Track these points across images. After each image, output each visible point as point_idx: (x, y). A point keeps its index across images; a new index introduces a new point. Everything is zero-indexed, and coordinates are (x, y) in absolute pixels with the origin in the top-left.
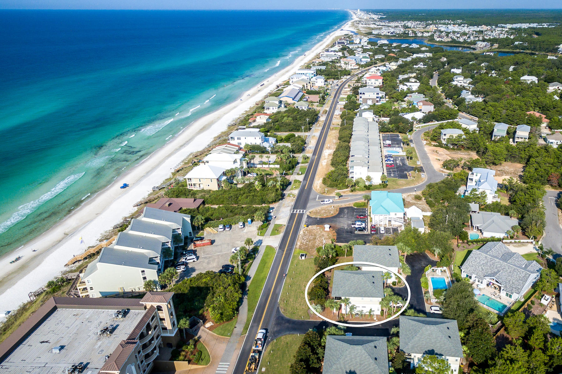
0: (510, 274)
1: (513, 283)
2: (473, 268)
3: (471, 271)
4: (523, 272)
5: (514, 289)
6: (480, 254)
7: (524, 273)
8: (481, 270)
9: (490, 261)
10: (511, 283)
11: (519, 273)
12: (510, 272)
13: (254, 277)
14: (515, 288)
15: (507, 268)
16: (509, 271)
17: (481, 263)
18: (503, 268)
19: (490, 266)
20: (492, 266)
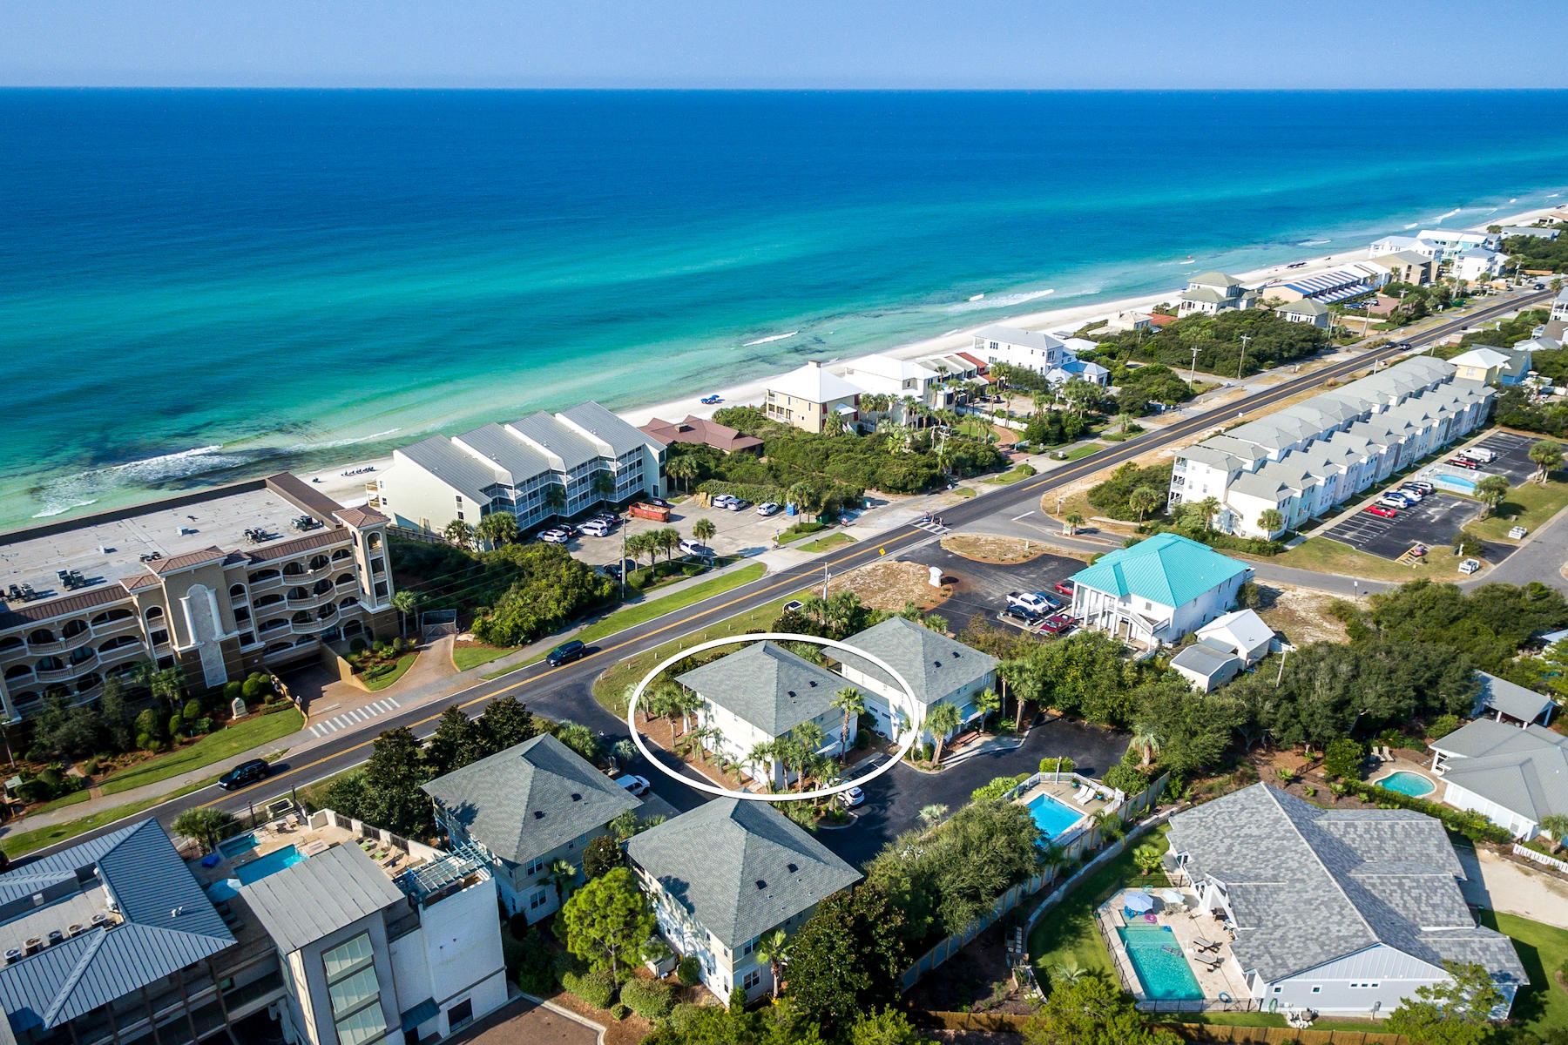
0: (1302, 907)
1: (1283, 939)
2: (1205, 833)
3: (1189, 840)
4: (1355, 921)
5: (1267, 958)
6: (1269, 802)
7: (1354, 928)
8: (1222, 849)
9: (1278, 839)
10: (1278, 934)
11: (1337, 918)
12: (1309, 902)
13: (650, 603)
14: (1273, 958)
15: (1313, 883)
16: (1306, 896)
17: (1245, 831)
18: (1299, 875)
19: (1262, 853)
20: (1270, 855)
